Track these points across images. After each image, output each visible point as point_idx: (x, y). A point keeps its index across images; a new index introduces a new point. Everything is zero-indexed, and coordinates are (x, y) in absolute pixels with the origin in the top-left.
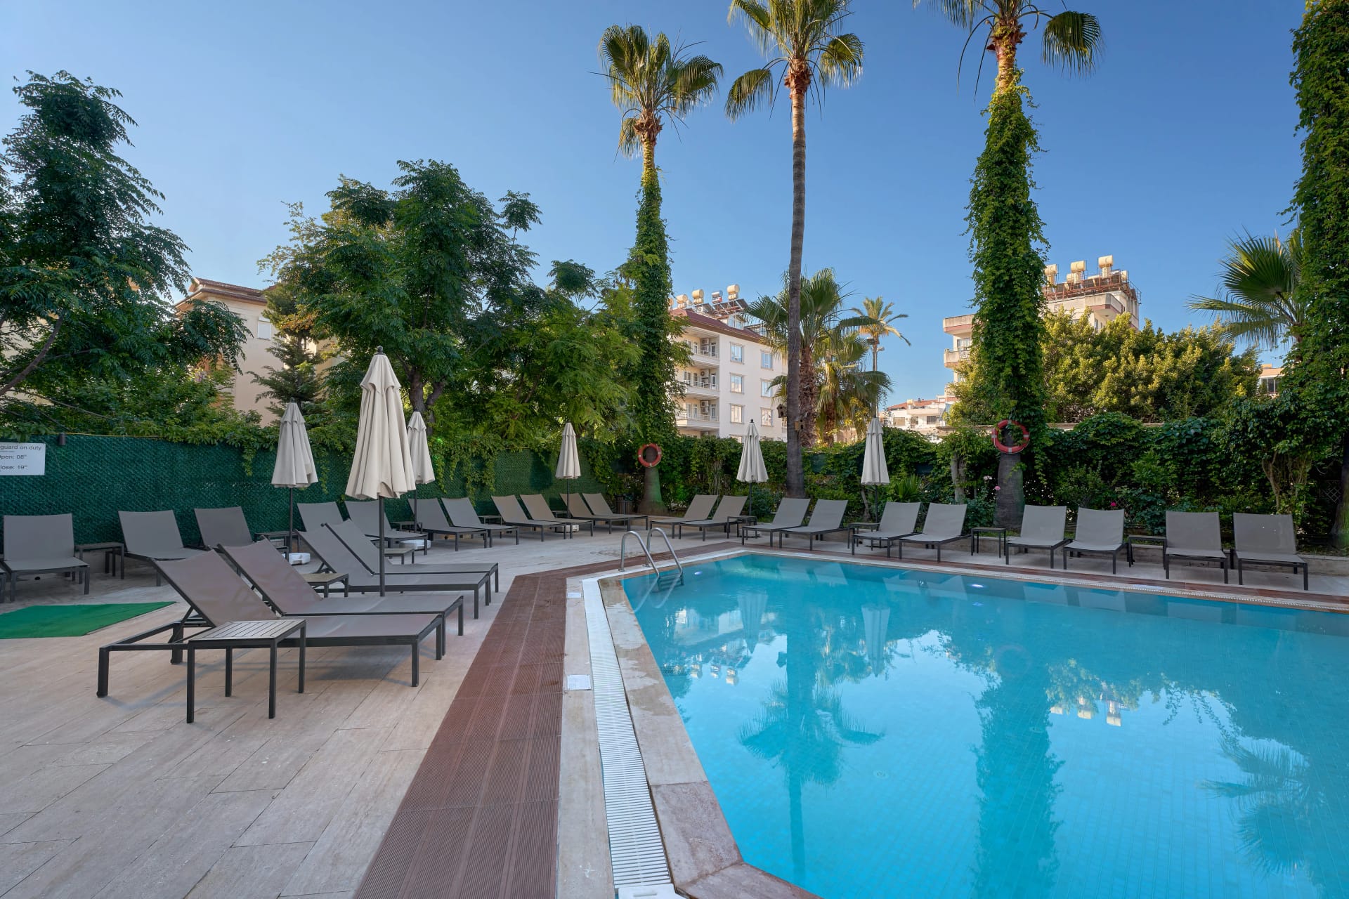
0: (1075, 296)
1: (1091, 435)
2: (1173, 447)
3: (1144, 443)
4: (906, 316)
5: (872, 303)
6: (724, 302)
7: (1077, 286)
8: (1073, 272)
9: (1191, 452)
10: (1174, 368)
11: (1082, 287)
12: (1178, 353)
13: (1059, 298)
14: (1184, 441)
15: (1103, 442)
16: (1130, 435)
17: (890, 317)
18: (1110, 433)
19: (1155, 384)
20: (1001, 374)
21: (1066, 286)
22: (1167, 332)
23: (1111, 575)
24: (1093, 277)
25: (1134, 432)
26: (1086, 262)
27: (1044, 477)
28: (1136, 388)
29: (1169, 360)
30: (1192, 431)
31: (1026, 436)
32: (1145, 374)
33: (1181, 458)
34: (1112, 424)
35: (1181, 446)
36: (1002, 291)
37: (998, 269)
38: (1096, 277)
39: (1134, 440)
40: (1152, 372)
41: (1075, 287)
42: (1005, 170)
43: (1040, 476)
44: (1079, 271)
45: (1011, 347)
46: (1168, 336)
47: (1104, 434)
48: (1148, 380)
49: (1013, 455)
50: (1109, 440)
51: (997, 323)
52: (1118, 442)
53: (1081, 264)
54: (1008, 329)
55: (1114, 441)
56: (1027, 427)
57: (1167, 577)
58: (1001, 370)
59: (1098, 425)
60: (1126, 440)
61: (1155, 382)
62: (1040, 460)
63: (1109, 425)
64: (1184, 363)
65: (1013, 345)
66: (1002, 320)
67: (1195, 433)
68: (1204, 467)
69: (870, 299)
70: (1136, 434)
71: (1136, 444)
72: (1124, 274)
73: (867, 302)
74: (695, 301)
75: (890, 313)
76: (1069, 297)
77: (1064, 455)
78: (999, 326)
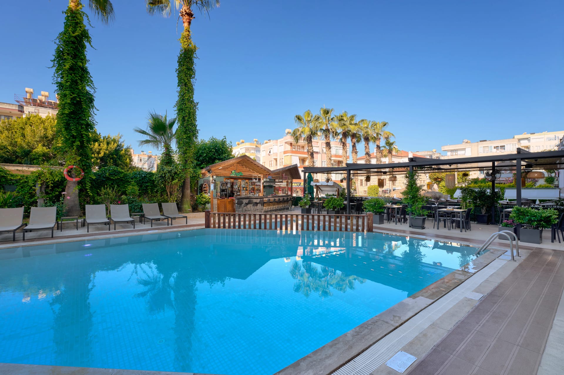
0: (42, 107)
1: (107, 175)
2: (137, 181)
3: (126, 178)
7: (44, 103)
8: (43, 96)
9: (143, 182)
10: (107, 150)
11: (46, 104)
12: (108, 143)
13: (33, 105)
14: (141, 179)
15: (112, 178)
16: (122, 175)
18: (114, 174)
19: (102, 155)
20: (74, 144)
21: (38, 101)
22: (103, 135)
23: (133, 229)
24: (53, 101)
25: (123, 174)
26: (49, 93)
27: (91, 192)
28: (94, 155)
29: (105, 146)
30: (143, 175)
31: (83, 174)
32: (97, 150)
33: (140, 185)
34: (115, 171)
35: (140, 180)
36: (74, 104)
37: (73, 93)
38: (54, 101)
39: (123, 177)
40: (100, 149)
41: (43, 103)
42: (77, 47)
43: (89, 191)
44: (46, 96)
45: (79, 132)
46: (103, 137)
47: (112, 174)
48: (99, 153)
49: (74, 182)
50: (114, 177)
51: (72, 119)
52: (117, 178)
53: (47, 94)
54: (78, 123)
55: (116, 177)
56: (83, 170)
57: (152, 227)
58: (74, 142)
59: (109, 171)
60: (120, 177)
61: (102, 153)
62: (88, 185)
63: (114, 171)
64: (111, 148)
65: (81, 131)
66: (75, 118)
67: (144, 176)
68: (146, 188)
70: (124, 175)
71: (124, 179)
76: (40, 106)
77: (95, 182)
78: (73, 121)
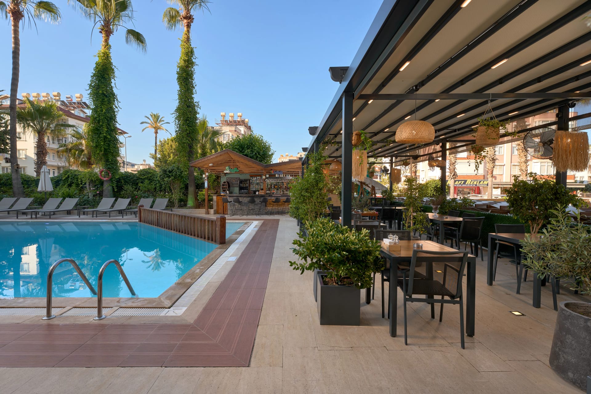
4: (169, 123)
5: (154, 115)
6: (73, 101)
17: (163, 122)
31: (110, 175)
69: (153, 113)
72: (246, 120)
73: (152, 114)
74: (54, 98)
75: (163, 121)
